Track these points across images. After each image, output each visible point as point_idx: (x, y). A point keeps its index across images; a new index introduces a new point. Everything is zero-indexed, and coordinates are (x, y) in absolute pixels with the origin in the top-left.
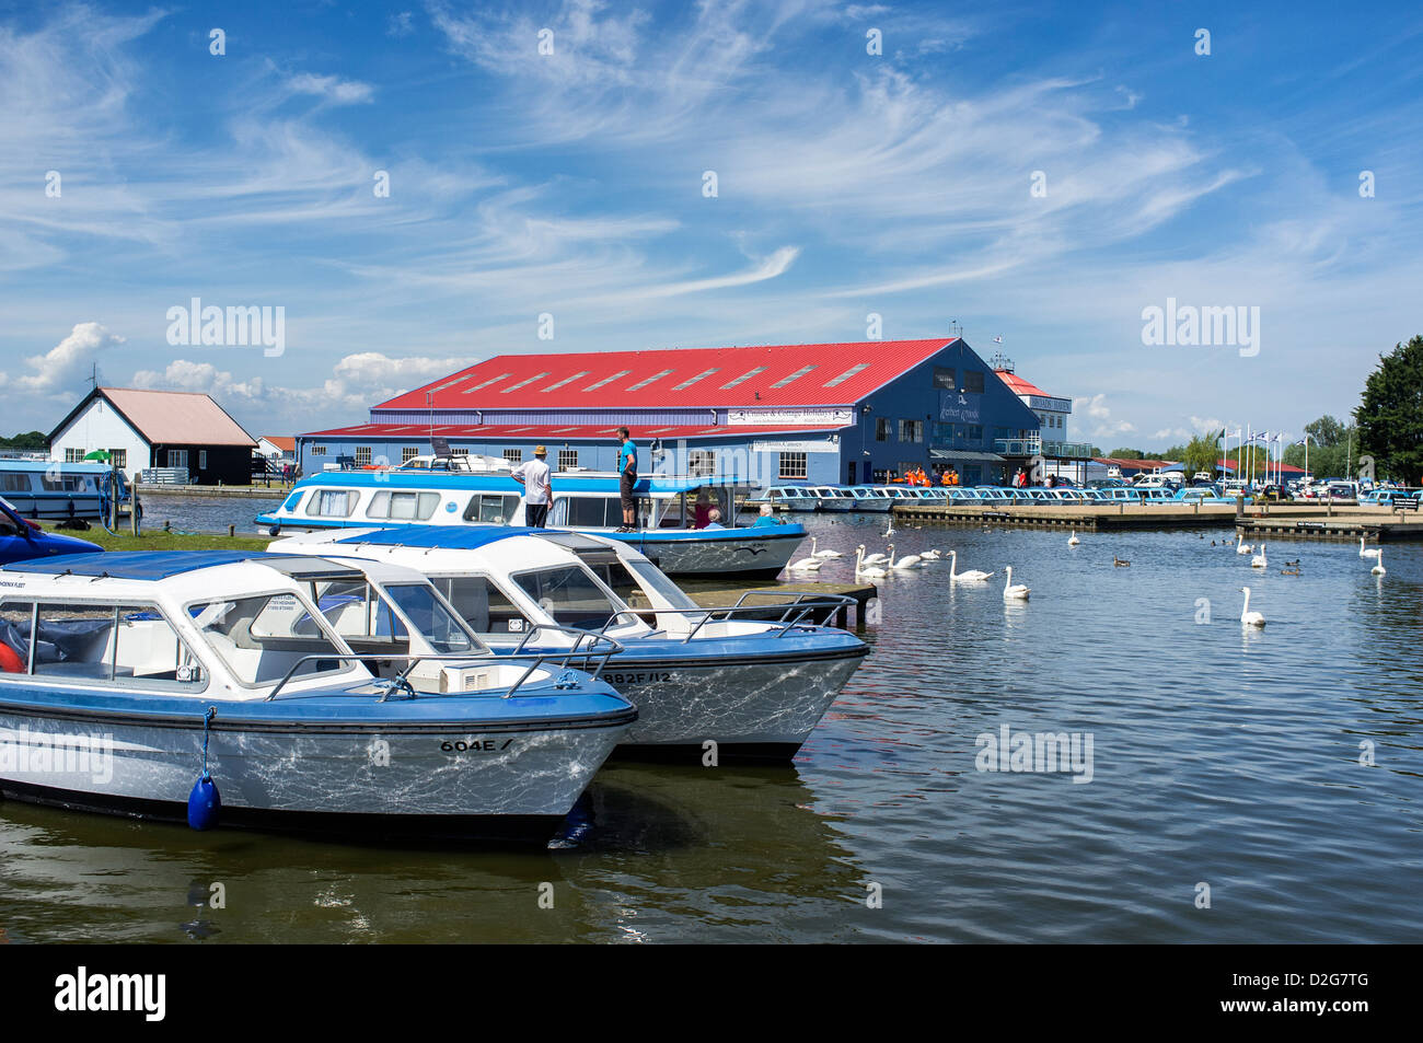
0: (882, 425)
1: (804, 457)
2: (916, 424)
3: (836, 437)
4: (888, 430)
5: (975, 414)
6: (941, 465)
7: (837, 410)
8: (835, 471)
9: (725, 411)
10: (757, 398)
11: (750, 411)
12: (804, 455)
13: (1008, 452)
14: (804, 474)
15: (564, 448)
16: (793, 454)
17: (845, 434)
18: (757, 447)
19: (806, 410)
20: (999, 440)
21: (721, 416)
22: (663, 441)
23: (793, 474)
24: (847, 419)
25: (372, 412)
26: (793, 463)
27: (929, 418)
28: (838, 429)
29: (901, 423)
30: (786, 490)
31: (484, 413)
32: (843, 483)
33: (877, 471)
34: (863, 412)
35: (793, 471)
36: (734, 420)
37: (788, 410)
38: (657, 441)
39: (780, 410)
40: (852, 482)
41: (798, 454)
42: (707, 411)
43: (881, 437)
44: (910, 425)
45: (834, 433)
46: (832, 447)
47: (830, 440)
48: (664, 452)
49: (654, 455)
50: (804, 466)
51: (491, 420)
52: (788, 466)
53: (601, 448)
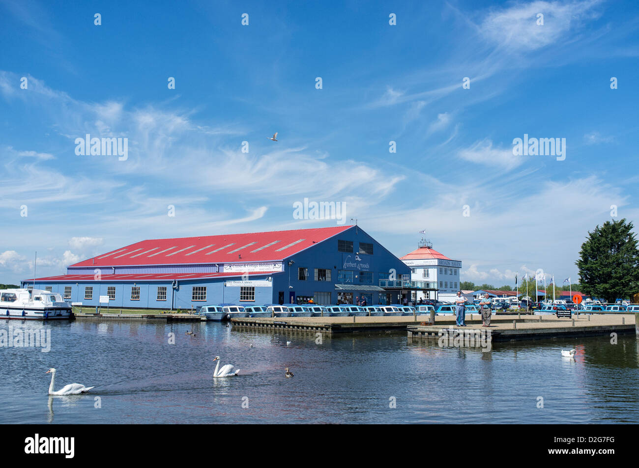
0: (302, 270)
1: (253, 290)
2: (327, 271)
3: (270, 278)
4: (306, 274)
5: (367, 266)
6: (344, 294)
7: (275, 263)
8: (270, 297)
9: (223, 265)
10: (241, 258)
11: (234, 264)
12: (253, 288)
13: (387, 286)
14: (253, 299)
15: (134, 286)
16: (248, 288)
17: (276, 277)
18: (229, 284)
19: (261, 264)
20: (381, 280)
21: (221, 268)
22: (178, 281)
23: (247, 299)
24: (279, 268)
25: (68, 269)
26: (247, 292)
27: (335, 268)
28: (271, 274)
29: (316, 271)
30: (239, 308)
31: (115, 268)
32: (274, 303)
33: (299, 297)
34: (289, 264)
35: (247, 297)
36: (227, 269)
37: (252, 264)
38: (175, 281)
39: (248, 264)
40: (281, 303)
41: (250, 288)
42: (214, 265)
43: (302, 278)
44: (322, 273)
45: (269, 276)
46: (268, 284)
47: (268, 280)
48: (179, 288)
49: (174, 289)
50: (253, 294)
51: (118, 272)
52: (244, 294)
53: (151, 285)
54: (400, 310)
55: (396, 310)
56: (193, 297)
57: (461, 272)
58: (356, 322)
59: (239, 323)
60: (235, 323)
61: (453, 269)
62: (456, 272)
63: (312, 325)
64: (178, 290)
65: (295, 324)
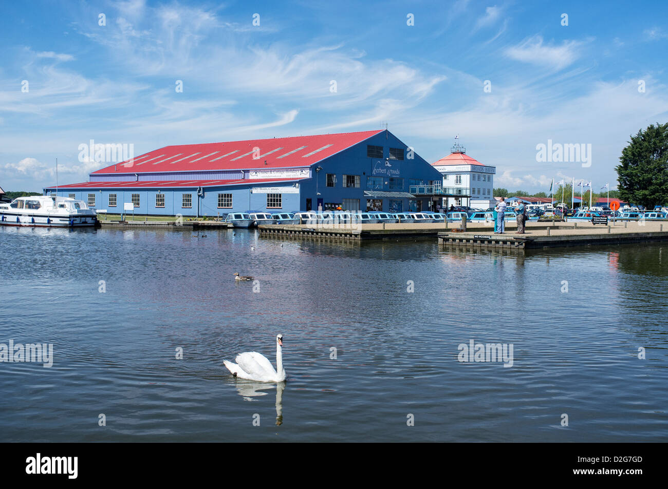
0: (330, 176)
1: (280, 197)
2: (356, 177)
3: (297, 185)
4: (335, 181)
5: (397, 172)
6: (373, 200)
7: (302, 169)
8: (297, 204)
9: (248, 171)
10: (265, 164)
11: (260, 171)
12: (280, 195)
13: (417, 193)
14: (280, 206)
15: (158, 193)
16: (274, 194)
17: (303, 183)
18: (255, 191)
19: (287, 170)
20: (412, 187)
21: (246, 174)
22: (203, 188)
23: (274, 206)
24: (306, 174)
25: (91, 176)
26: (274, 199)
27: (364, 174)
28: (298, 180)
29: (345, 177)
30: (266, 215)
31: (138, 175)
32: (302, 210)
33: (327, 204)
34: (316, 170)
35: (274, 204)
36: (252, 176)
37: (278, 170)
38: (200, 188)
39: (274, 170)
41: (277, 195)
42: (239, 172)
43: (330, 184)
44: (351, 179)
45: (296, 182)
46: (295, 190)
47: (295, 186)
48: (204, 194)
49: (199, 196)
50: (280, 201)
51: (142, 179)
52: (271, 201)
53: (175, 193)
54: (431, 217)
55: (427, 217)
56: (219, 204)
57: (495, 178)
58: (386, 229)
59: (266, 230)
60: (262, 229)
61: (487, 175)
62: (489, 178)
63: (341, 232)
64: (203, 197)
65: (324, 231)
